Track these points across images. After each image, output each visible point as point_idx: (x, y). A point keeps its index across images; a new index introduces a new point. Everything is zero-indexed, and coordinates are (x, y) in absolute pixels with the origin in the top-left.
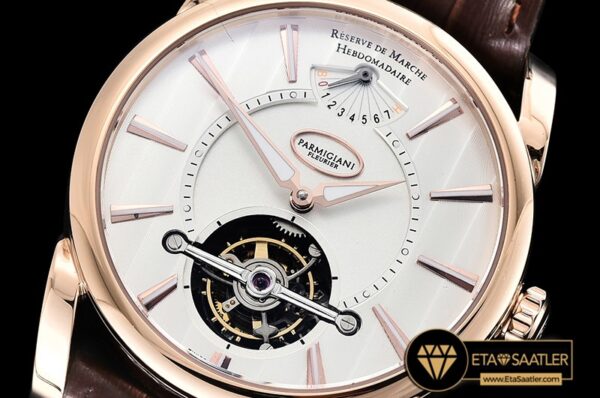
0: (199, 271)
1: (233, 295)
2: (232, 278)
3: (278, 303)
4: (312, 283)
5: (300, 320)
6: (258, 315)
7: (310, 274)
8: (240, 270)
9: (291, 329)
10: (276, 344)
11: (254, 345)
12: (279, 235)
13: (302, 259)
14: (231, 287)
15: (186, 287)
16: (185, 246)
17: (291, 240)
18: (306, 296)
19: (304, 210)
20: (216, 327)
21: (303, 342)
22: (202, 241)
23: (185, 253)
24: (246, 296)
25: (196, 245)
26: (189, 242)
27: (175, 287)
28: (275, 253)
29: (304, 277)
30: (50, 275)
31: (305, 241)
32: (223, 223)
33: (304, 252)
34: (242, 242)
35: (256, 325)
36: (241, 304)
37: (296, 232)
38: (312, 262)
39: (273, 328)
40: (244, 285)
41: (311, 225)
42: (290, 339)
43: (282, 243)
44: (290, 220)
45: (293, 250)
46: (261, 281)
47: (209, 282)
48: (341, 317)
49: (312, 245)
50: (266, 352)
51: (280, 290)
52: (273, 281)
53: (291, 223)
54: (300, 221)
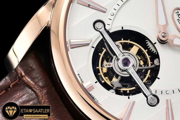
0: (102, 44)
1: (111, 62)
2: (115, 54)
3: (128, 75)
4: (148, 75)
5: (134, 88)
6: (117, 76)
7: (149, 71)
9: (128, 90)
10: (118, 92)
11: (107, 87)
12: (146, 47)
13: (150, 63)
14: (112, 58)
15: (93, 47)
16: (102, 30)
17: (150, 52)
18: (142, 80)
19: (162, 42)
20: (96, 72)
21: (129, 98)
22: (111, 32)
23: (101, 33)
24: (117, 65)
25: (108, 32)
26: (105, 29)
27: (88, 44)
28: (140, 53)
29: (147, 71)
31: (155, 56)
32: (124, 29)
33: (152, 60)
34: (129, 41)
35: (115, 80)
36: (112, 68)
37: (153, 49)
38: (153, 66)
39: (120, 85)
40: (118, 60)
41: (161, 49)
42: (125, 93)
43: (145, 52)
44: (154, 43)
45: (148, 57)
46: (126, 62)
47: (105, 50)
48: (152, 96)
49: (157, 59)
50: (112, 93)
51: (132, 71)
52: (131, 65)
53: (153, 45)
54: (158, 46)
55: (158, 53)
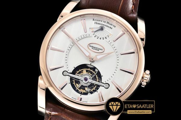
0: (71, 79)
1: (80, 83)
2: (79, 79)
3: (90, 83)
4: (97, 78)
5: (96, 86)
6: (86, 87)
7: (96, 75)
8: (81, 77)
9: (94, 89)
10: (91, 93)
11: (86, 94)
13: (94, 72)
14: (79, 81)
15: (69, 83)
16: (68, 74)
17: (91, 68)
18: (96, 81)
19: (93, 62)
20: (77, 91)
21: (97, 92)
22: (71, 72)
23: (68, 75)
24: (83, 83)
25: (70, 73)
26: (68, 73)
27: (67, 84)
28: (87, 71)
29: (95, 77)
30: (38, 84)
31: (94, 69)
32: (75, 67)
34: (80, 70)
35: (86, 89)
36: (82, 85)
37: (92, 67)
38: (96, 73)
39: (90, 89)
40: (82, 81)
41: (95, 65)
42: (95, 91)
43: (89, 69)
45: (92, 71)
46: (86, 79)
47: (74, 81)
48: (105, 85)
49: (96, 69)
50: (89, 94)
51: (90, 81)
52: (89, 79)
53: (90, 65)
54: (93, 64)
55: (94, 67)
